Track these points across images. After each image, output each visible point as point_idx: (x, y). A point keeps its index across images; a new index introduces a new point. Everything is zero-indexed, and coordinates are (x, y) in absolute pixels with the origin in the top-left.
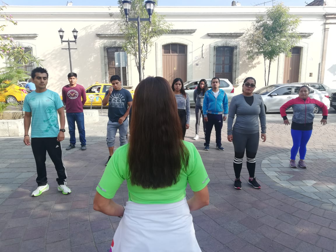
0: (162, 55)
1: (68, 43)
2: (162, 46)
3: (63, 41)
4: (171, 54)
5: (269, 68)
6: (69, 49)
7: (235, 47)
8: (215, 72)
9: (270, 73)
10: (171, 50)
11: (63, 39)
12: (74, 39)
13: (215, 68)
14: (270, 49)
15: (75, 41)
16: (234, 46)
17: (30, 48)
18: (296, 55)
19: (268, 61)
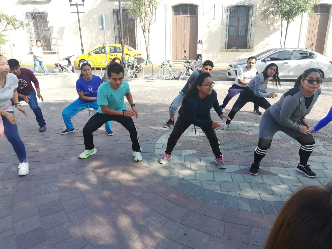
0: (172, 17)
1: (76, 6)
2: (172, 7)
3: (71, 5)
4: (181, 15)
5: (287, 30)
6: (78, 13)
7: (251, 6)
8: (227, 35)
9: (287, 35)
10: (181, 12)
11: (72, 3)
12: (82, 3)
13: (228, 31)
14: (288, 8)
15: (83, 5)
16: (249, 5)
17: (45, 12)
18: (323, 14)
19: (285, 22)
